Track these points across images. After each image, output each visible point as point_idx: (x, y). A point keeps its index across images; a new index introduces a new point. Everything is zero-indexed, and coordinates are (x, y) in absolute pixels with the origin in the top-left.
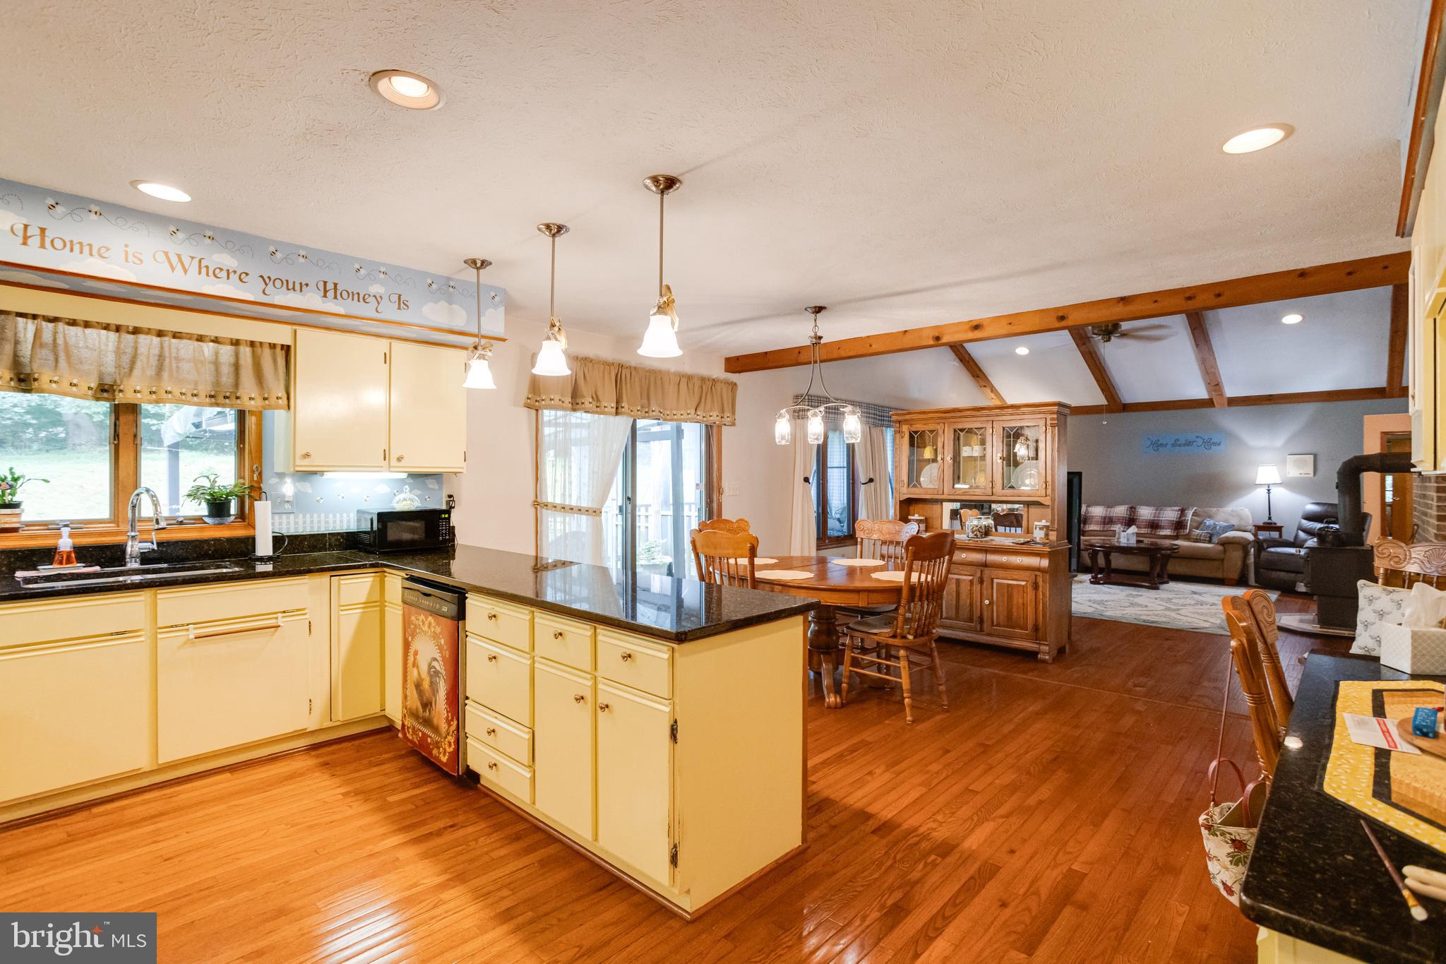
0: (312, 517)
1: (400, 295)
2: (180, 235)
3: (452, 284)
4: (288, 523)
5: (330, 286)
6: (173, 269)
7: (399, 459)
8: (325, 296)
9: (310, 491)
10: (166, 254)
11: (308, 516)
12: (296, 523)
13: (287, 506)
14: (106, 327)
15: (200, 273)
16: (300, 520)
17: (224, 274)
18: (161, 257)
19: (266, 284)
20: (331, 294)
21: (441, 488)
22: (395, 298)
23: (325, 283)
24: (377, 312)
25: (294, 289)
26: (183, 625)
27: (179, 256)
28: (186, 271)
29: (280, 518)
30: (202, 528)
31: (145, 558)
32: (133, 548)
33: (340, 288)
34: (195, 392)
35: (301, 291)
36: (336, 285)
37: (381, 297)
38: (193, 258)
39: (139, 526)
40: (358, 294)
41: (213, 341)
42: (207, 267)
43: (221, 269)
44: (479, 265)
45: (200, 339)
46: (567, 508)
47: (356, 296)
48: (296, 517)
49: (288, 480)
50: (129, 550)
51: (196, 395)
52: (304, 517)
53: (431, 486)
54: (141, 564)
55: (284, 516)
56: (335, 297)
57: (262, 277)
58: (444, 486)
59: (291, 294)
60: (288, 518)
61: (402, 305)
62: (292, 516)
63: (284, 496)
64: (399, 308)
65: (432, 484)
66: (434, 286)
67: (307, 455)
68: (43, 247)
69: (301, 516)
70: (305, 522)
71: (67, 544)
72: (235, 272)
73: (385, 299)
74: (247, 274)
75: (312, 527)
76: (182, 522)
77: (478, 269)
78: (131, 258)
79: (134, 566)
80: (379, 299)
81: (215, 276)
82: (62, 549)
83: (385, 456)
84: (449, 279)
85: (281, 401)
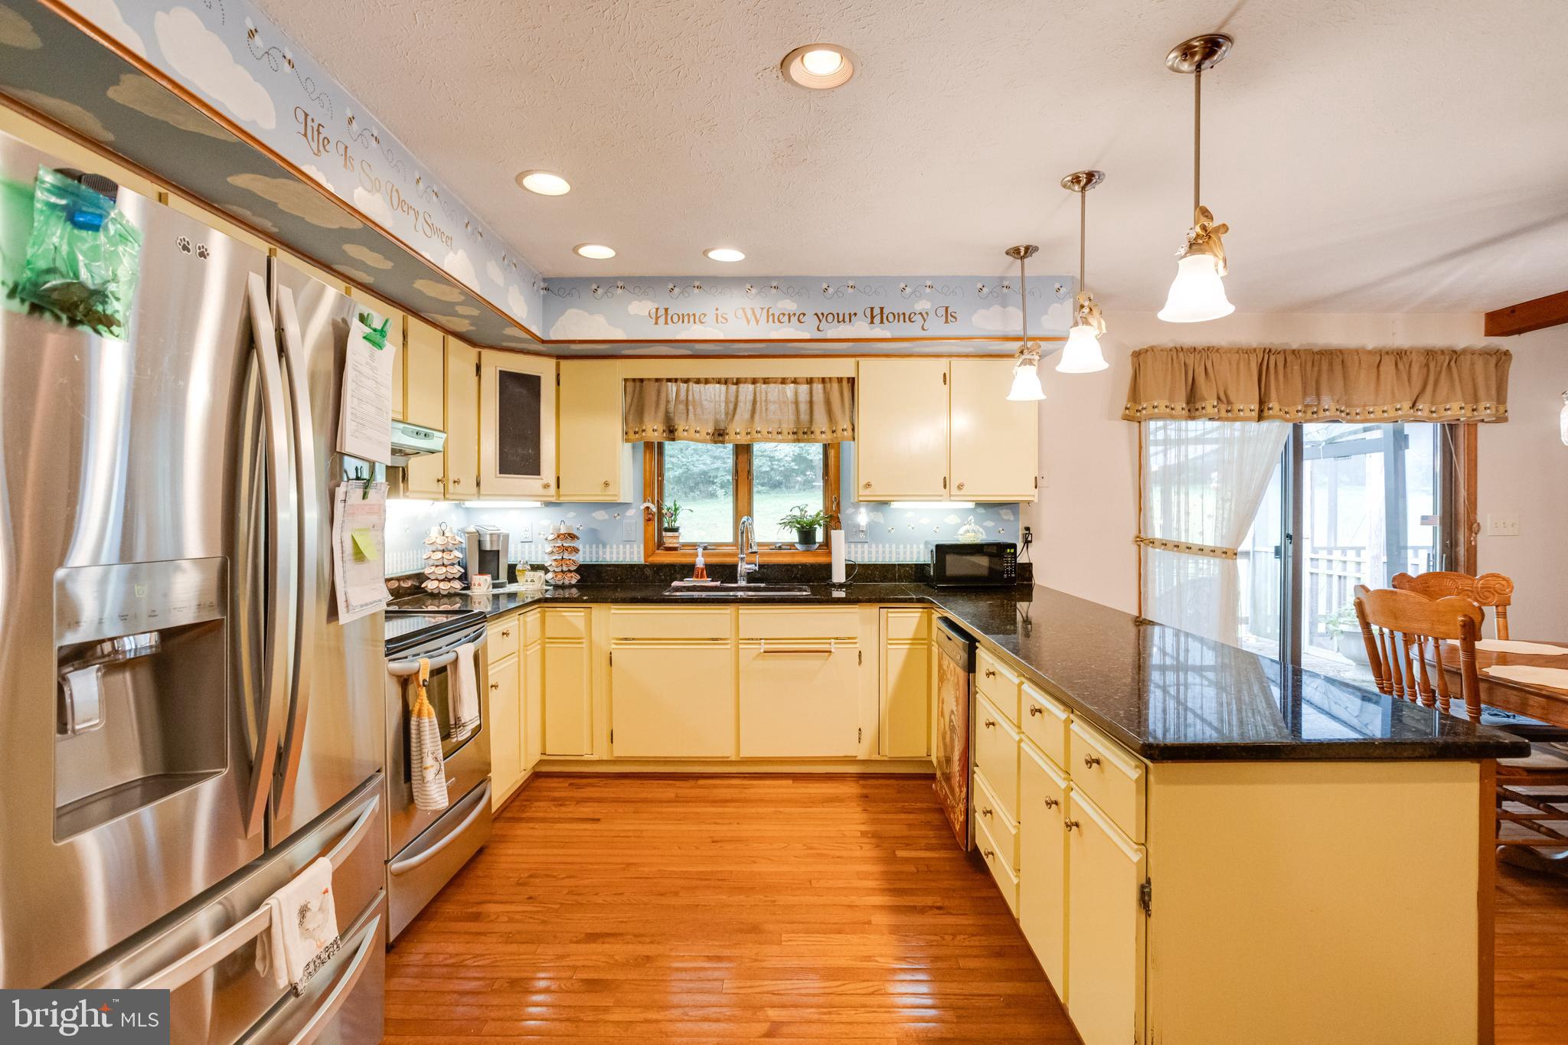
0: (884, 547)
1: (947, 308)
2: (754, 291)
3: (1006, 283)
4: (863, 552)
5: (877, 311)
6: (748, 322)
7: (960, 487)
8: (872, 322)
9: (882, 520)
10: (743, 309)
11: (880, 546)
12: (870, 553)
13: (862, 535)
14: (719, 381)
15: (768, 321)
16: (874, 550)
17: (786, 318)
18: (740, 313)
19: (820, 321)
20: (877, 320)
21: (1017, 519)
22: (942, 312)
23: (872, 309)
24: (923, 329)
25: (844, 321)
26: (757, 639)
27: (753, 309)
28: (757, 322)
29: (856, 547)
30: (793, 553)
31: (751, 577)
32: (743, 568)
33: (886, 312)
34: (780, 430)
35: (850, 321)
36: (882, 309)
37: (927, 313)
38: (762, 309)
40: (904, 314)
41: (793, 382)
42: (773, 315)
43: (784, 314)
44: (1023, 253)
45: (784, 381)
46: (1182, 547)
47: (902, 317)
48: (870, 547)
49: (863, 510)
50: (739, 568)
51: (780, 433)
52: (877, 547)
53: (1005, 517)
54: (748, 582)
55: (859, 545)
56: (882, 322)
57: (816, 314)
58: (1021, 517)
59: (842, 326)
60: (863, 548)
61: (949, 317)
62: (866, 545)
63: (859, 525)
64: (946, 322)
65: (1006, 514)
66: (985, 290)
67: (868, 485)
68: (666, 323)
69: (874, 546)
70: (877, 552)
71: (700, 562)
72: (795, 314)
73: (932, 314)
74: (804, 315)
75: (884, 557)
76: (780, 548)
77: (1022, 258)
78: (720, 319)
79: (743, 583)
80: (925, 316)
81: (780, 322)
82: (697, 566)
83: (945, 484)
84: (1002, 278)
85: (845, 433)
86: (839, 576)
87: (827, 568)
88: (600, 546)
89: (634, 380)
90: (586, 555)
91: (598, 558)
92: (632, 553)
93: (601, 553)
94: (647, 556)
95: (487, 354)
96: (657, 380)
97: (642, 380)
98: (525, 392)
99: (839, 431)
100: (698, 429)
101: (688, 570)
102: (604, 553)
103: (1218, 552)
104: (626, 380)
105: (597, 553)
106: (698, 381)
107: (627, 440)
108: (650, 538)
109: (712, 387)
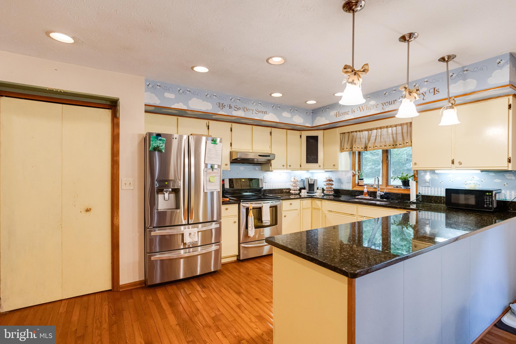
0: (438, 189)
1: (434, 88)
3: (465, 69)
4: (428, 191)
6: (361, 111)
7: (460, 164)
9: (437, 178)
10: (359, 107)
11: (436, 188)
12: (431, 191)
13: (427, 184)
15: (367, 110)
16: (433, 190)
18: (358, 109)
19: (383, 106)
22: (432, 90)
24: (423, 100)
25: (392, 104)
26: (363, 216)
27: (362, 107)
28: (363, 110)
32: (379, 193)
34: (385, 145)
35: (394, 103)
38: (365, 106)
39: (380, 187)
42: (368, 107)
43: (372, 106)
44: (446, 59)
48: (431, 189)
49: (428, 174)
50: (377, 193)
52: (435, 189)
53: (508, 177)
54: (381, 198)
55: (426, 188)
57: (382, 104)
59: (391, 106)
60: (428, 189)
61: (436, 92)
62: (429, 188)
63: (425, 180)
64: (434, 94)
66: (454, 75)
67: (415, 164)
68: (339, 116)
69: (433, 188)
70: (435, 191)
71: (365, 190)
72: (375, 105)
73: (427, 92)
74: (378, 105)
75: (438, 193)
76: (397, 187)
77: (447, 61)
78: (353, 112)
79: (378, 198)
80: (424, 94)
81: (370, 109)
82: (365, 192)
83: (453, 162)
84: (463, 67)
85: (407, 144)
86: (413, 198)
87: (408, 196)
88: (341, 184)
89: (343, 133)
90: (335, 186)
91: (340, 187)
92: (349, 186)
93: (341, 186)
94: (353, 188)
95: (303, 132)
96: (348, 132)
97: (344, 133)
98: (313, 141)
99: (405, 143)
100: (358, 147)
101: (362, 193)
102: (342, 186)
104: (340, 134)
105: (340, 186)
106: (359, 131)
107: (341, 152)
108: (354, 182)
109: (364, 132)
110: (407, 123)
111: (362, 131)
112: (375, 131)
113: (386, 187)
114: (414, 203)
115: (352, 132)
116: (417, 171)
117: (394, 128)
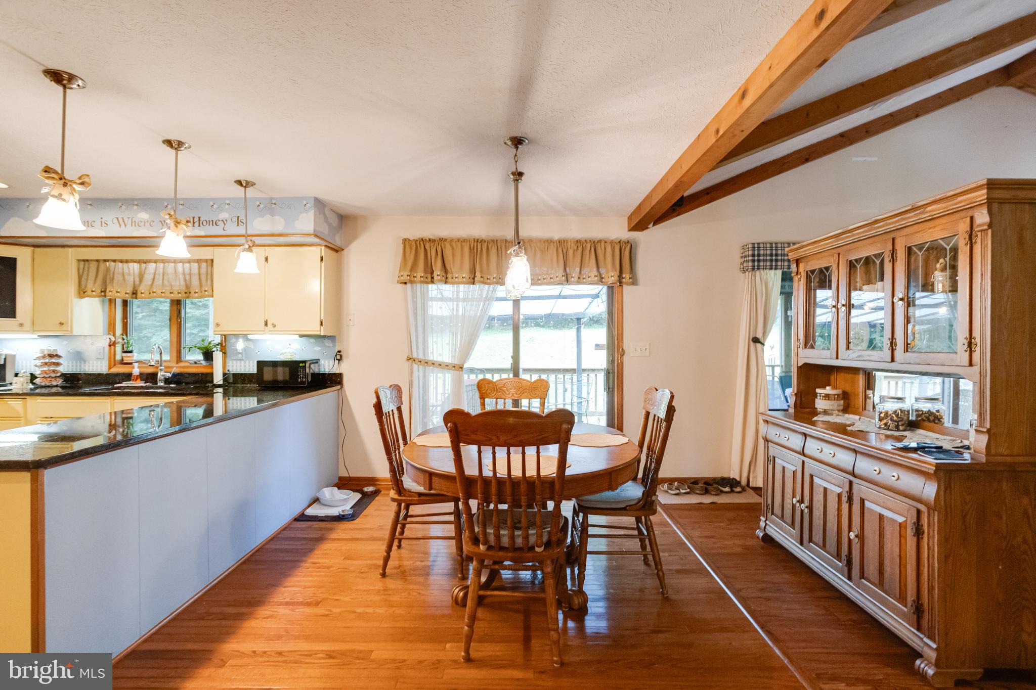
1: (238, 217)
2: (124, 207)
3: (274, 201)
4: (241, 366)
5: (196, 219)
6: (120, 226)
7: (274, 326)
8: (194, 226)
9: (252, 347)
10: (117, 218)
11: (251, 362)
12: (245, 366)
13: (240, 356)
15: (132, 226)
16: (247, 365)
17: (142, 224)
18: (115, 221)
20: (197, 224)
21: (334, 346)
22: (235, 219)
23: (194, 218)
24: (224, 230)
27: (123, 218)
28: (125, 226)
29: (237, 363)
30: (198, 367)
31: (167, 381)
32: (160, 375)
33: (202, 219)
36: (199, 218)
37: (226, 220)
38: (128, 218)
39: (164, 364)
40: (212, 221)
42: (135, 222)
43: (141, 221)
44: (244, 184)
47: (211, 223)
48: (245, 363)
49: (241, 340)
52: (249, 362)
53: (327, 344)
54: (165, 383)
55: (239, 362)
56: (199, 226)
57: (161, 221)
58: (337, 344)
60: (241, 363)
61: (240, 222)
62: (243, 362)
63: (236, 350)
64: (238, 225)
66: (261, 206)
67: (218, 325)
69: (247, 362)
70: (249, 366)
71: (136, 371)
72: (148, 221)
73: (229, 221)
74: (153, 221)
76: (196, 363)
77: (245, 187)
78: (103, 224)
79: (161, 384)
80: (225, 222)
81: (139, 226)
82: (134, 374)
83: (266, 324)
84: (271, 199)
85: (206, 293)
86: (218, 379)
87: (211, 375)
88: (82, 362)
89: (84, 260)
90: (66, 367)
91: (80, 369)
92: (101, 366)
93: (82, 366)
94: (110, 368)
96: (97, 261)
97: (87, 260)
99: (203, 292)
100: (119, 290)
101: (128, 377)
102: (85, 366)
103: (457, 367)
104: (79, 261)
105: (80, 366)
106: (121, 261)
107: (81, 297)
108: (113, 357)
109: (131, 265)
110: (206, 261)
111: (127, 261)
112: (153, 265)
113: (177, 363)
114: (219, 386)
115: (105, 261)
116: (225, 336)
117: (187, 265)
